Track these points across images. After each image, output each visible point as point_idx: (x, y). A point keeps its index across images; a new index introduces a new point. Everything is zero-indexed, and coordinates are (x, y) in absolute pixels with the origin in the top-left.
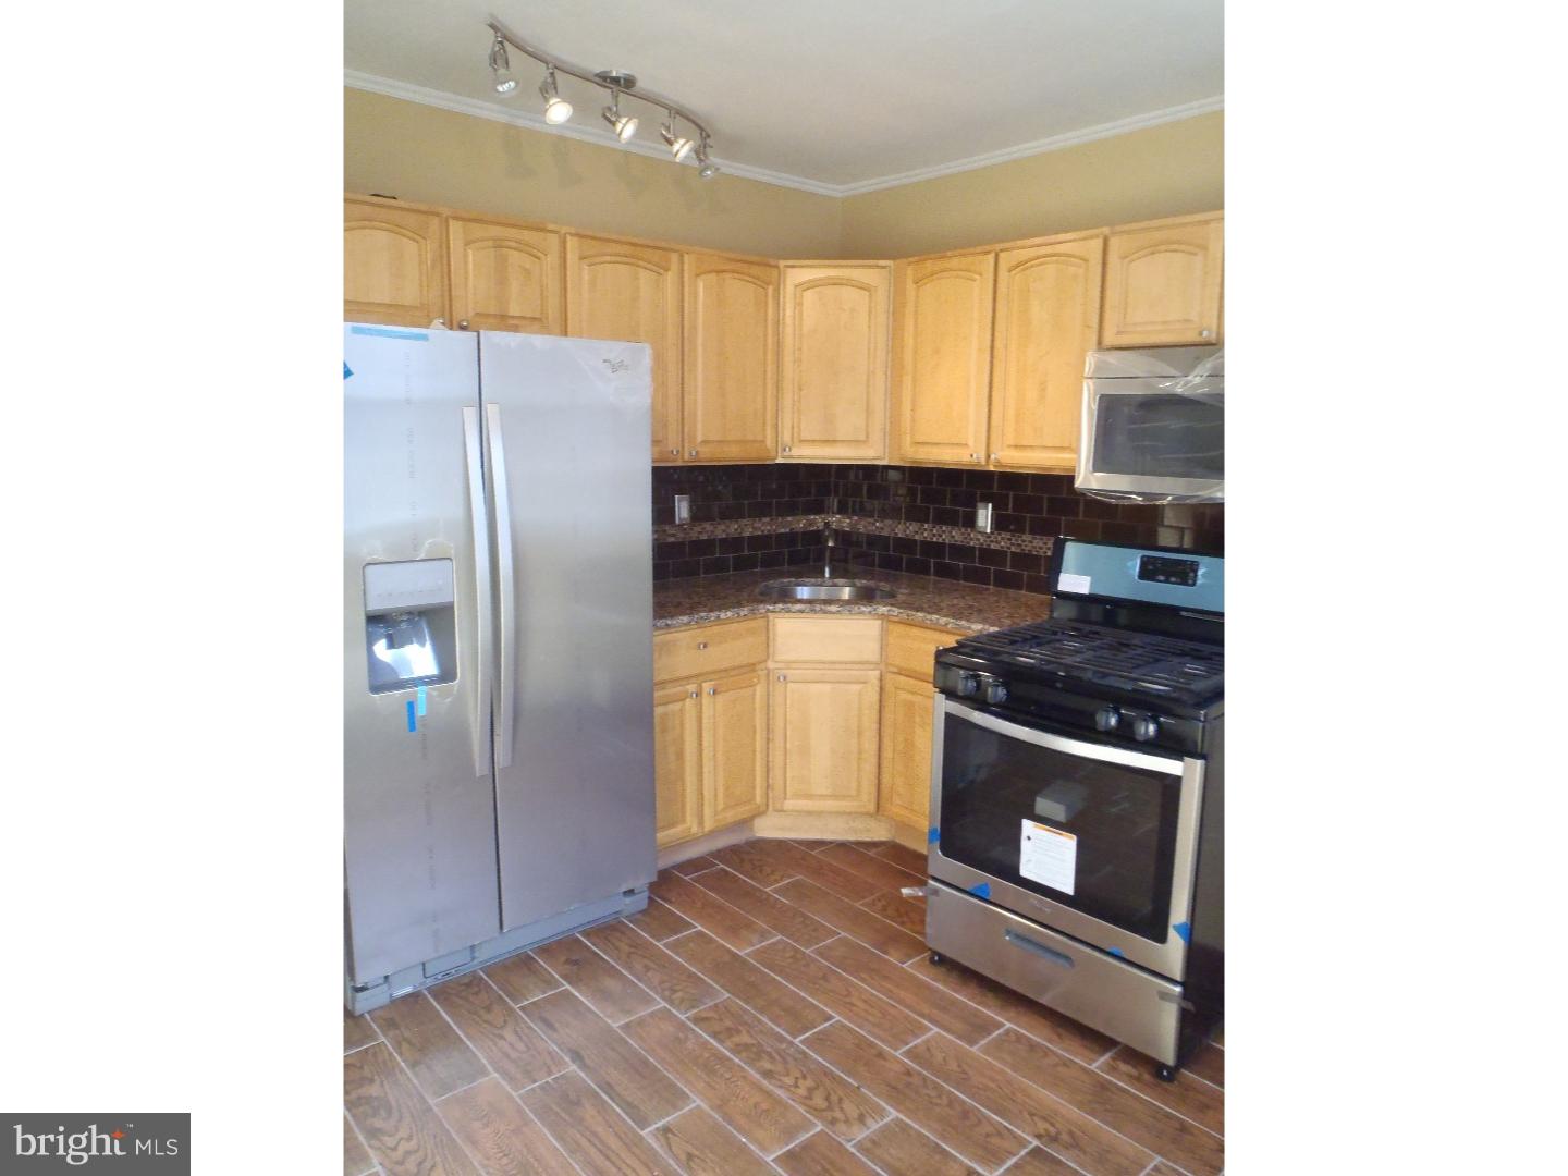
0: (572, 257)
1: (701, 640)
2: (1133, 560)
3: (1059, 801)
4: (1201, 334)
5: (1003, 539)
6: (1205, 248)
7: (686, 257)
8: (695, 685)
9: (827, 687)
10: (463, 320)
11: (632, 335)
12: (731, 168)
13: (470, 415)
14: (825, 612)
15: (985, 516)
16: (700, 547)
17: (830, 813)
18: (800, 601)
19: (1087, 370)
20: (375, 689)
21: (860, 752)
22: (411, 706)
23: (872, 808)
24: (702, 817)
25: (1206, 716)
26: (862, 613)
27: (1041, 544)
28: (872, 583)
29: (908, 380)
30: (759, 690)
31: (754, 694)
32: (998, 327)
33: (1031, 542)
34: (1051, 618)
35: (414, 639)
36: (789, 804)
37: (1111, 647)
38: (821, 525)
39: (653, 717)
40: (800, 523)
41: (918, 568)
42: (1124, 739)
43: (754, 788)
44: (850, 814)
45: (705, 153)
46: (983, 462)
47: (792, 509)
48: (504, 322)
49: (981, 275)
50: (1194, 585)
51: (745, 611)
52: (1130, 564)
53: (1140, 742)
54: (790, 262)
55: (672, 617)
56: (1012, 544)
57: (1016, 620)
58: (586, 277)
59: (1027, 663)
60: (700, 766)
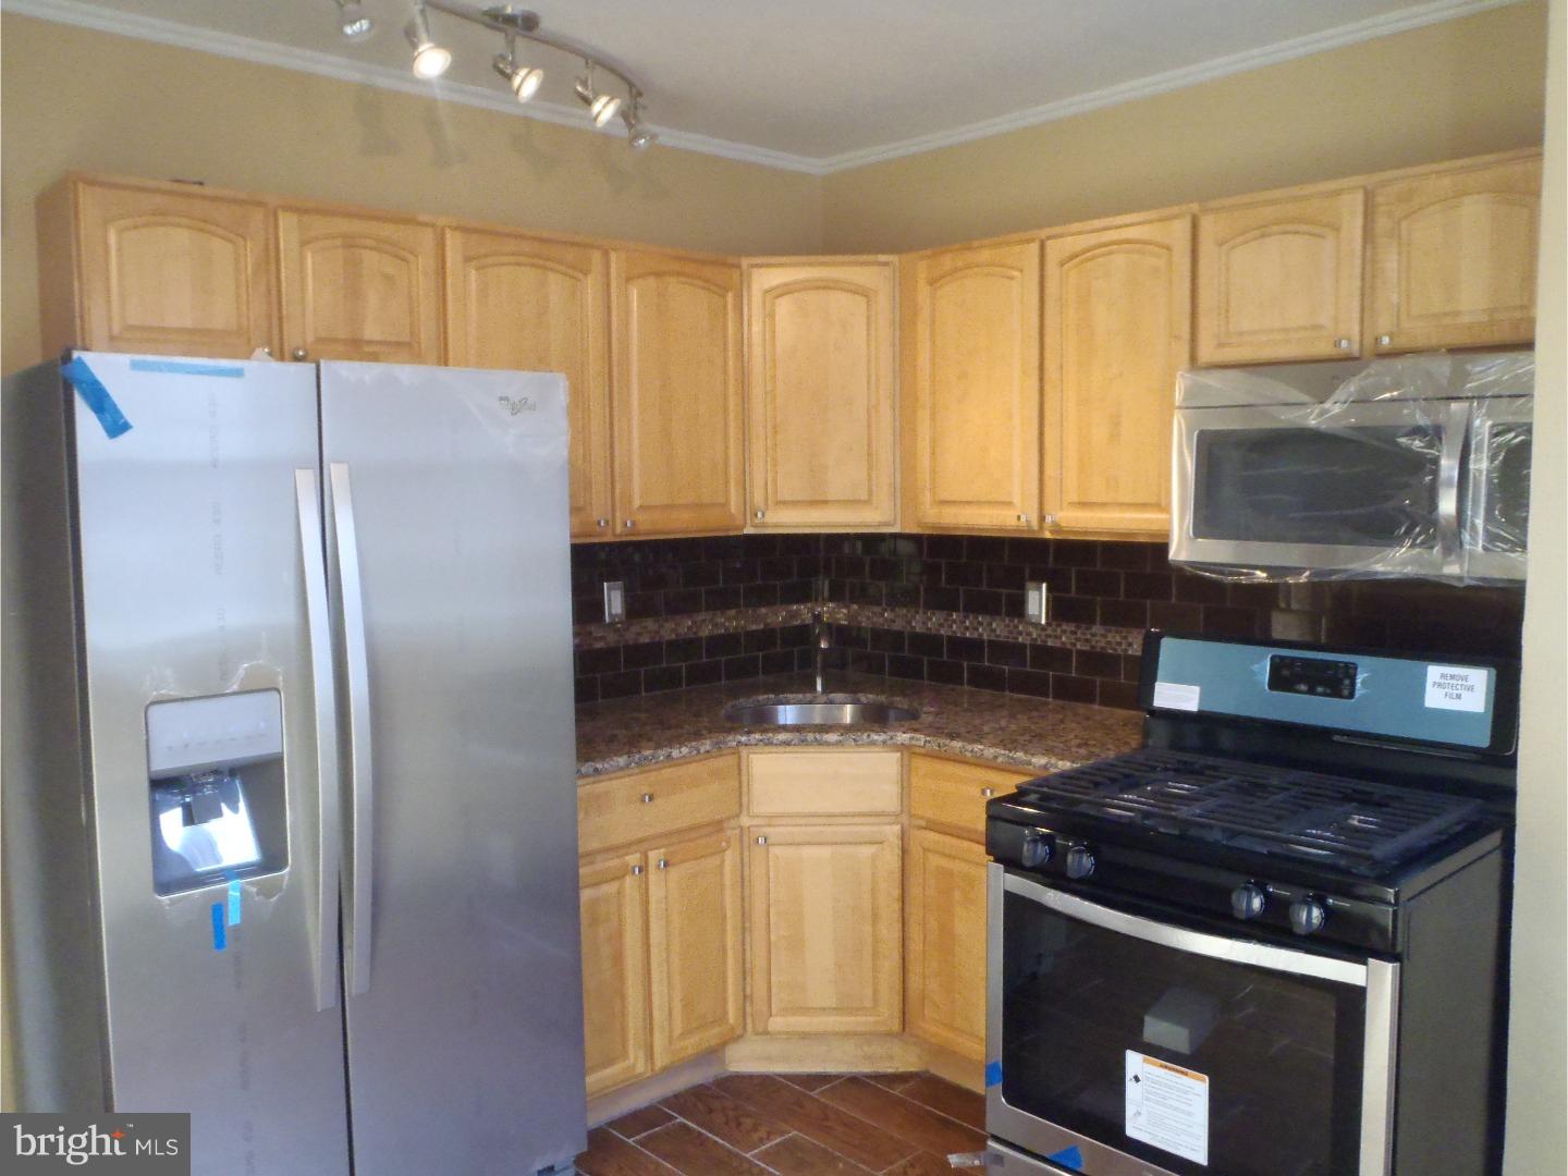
0: (453, 257)
1: (646, 790)
2: (1260, 663)
3: (1179, 1023)
4: (1337, 344)
5: (1064, 632)
6: (1337, 229)
7: (613, 256)
8: (638, 855)
9: (825, 852)
10: (298, 349)
11: (541, 362)
12: (669, 137)
13: (306, 481)
14: (820, 743)
15: (1037, 602)
16: (640, 654)
17: (836, 1034)
18: (785, 728)
19: (1178, 397)
20: (163, 887)
21: (876, 941)
22: (218, 910)
23: (896, 1026)
24: (652, 1047)
25: (1397, 895)
26: (873, 743)
27: (1118, 639)
28: (882, 698)
29: (924, 415)
30: (730, 857)
31: (721, 866)
32: (1048, 340)
33: (1104, 636)
34: (1144, 746)
35: (224, 807)
36: (777, 1023)
37: (1239, 789)
38: (807, 618)
39: (578, 907)
40: (777, 616)
41: (946, 675)
42: (1274, 930)
43: (725, 1000)
44: (863, 1034)
45: (635, 117)
46: (1035, 524)
47: (763, 597)
48: (356, 348)
49: (1021, 271)
50: (1351, 695)
51: (706, 745)
52: (1256, 667)
53: (1300, 936)
54: (759, 260)
55: (603, 759)
56: (1077, 639)
57: (1093, 750)
58: (474, 286)
59: (1120, 816)
60: (647, 972)
